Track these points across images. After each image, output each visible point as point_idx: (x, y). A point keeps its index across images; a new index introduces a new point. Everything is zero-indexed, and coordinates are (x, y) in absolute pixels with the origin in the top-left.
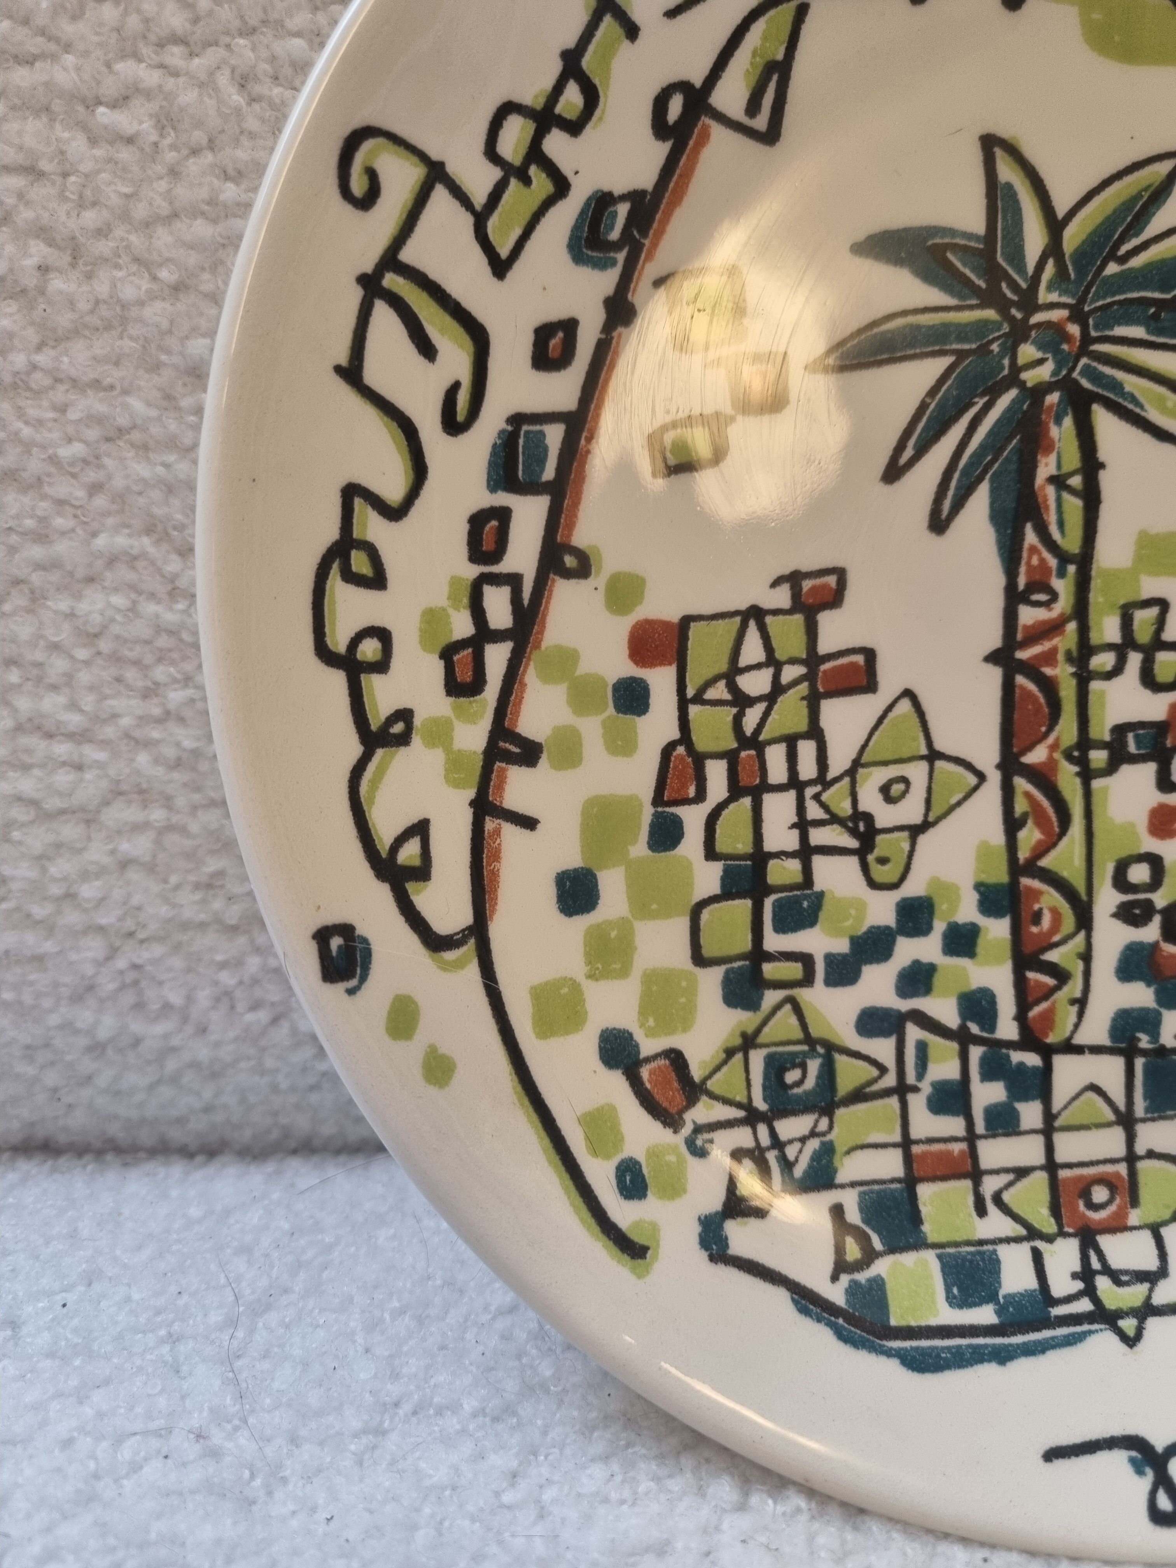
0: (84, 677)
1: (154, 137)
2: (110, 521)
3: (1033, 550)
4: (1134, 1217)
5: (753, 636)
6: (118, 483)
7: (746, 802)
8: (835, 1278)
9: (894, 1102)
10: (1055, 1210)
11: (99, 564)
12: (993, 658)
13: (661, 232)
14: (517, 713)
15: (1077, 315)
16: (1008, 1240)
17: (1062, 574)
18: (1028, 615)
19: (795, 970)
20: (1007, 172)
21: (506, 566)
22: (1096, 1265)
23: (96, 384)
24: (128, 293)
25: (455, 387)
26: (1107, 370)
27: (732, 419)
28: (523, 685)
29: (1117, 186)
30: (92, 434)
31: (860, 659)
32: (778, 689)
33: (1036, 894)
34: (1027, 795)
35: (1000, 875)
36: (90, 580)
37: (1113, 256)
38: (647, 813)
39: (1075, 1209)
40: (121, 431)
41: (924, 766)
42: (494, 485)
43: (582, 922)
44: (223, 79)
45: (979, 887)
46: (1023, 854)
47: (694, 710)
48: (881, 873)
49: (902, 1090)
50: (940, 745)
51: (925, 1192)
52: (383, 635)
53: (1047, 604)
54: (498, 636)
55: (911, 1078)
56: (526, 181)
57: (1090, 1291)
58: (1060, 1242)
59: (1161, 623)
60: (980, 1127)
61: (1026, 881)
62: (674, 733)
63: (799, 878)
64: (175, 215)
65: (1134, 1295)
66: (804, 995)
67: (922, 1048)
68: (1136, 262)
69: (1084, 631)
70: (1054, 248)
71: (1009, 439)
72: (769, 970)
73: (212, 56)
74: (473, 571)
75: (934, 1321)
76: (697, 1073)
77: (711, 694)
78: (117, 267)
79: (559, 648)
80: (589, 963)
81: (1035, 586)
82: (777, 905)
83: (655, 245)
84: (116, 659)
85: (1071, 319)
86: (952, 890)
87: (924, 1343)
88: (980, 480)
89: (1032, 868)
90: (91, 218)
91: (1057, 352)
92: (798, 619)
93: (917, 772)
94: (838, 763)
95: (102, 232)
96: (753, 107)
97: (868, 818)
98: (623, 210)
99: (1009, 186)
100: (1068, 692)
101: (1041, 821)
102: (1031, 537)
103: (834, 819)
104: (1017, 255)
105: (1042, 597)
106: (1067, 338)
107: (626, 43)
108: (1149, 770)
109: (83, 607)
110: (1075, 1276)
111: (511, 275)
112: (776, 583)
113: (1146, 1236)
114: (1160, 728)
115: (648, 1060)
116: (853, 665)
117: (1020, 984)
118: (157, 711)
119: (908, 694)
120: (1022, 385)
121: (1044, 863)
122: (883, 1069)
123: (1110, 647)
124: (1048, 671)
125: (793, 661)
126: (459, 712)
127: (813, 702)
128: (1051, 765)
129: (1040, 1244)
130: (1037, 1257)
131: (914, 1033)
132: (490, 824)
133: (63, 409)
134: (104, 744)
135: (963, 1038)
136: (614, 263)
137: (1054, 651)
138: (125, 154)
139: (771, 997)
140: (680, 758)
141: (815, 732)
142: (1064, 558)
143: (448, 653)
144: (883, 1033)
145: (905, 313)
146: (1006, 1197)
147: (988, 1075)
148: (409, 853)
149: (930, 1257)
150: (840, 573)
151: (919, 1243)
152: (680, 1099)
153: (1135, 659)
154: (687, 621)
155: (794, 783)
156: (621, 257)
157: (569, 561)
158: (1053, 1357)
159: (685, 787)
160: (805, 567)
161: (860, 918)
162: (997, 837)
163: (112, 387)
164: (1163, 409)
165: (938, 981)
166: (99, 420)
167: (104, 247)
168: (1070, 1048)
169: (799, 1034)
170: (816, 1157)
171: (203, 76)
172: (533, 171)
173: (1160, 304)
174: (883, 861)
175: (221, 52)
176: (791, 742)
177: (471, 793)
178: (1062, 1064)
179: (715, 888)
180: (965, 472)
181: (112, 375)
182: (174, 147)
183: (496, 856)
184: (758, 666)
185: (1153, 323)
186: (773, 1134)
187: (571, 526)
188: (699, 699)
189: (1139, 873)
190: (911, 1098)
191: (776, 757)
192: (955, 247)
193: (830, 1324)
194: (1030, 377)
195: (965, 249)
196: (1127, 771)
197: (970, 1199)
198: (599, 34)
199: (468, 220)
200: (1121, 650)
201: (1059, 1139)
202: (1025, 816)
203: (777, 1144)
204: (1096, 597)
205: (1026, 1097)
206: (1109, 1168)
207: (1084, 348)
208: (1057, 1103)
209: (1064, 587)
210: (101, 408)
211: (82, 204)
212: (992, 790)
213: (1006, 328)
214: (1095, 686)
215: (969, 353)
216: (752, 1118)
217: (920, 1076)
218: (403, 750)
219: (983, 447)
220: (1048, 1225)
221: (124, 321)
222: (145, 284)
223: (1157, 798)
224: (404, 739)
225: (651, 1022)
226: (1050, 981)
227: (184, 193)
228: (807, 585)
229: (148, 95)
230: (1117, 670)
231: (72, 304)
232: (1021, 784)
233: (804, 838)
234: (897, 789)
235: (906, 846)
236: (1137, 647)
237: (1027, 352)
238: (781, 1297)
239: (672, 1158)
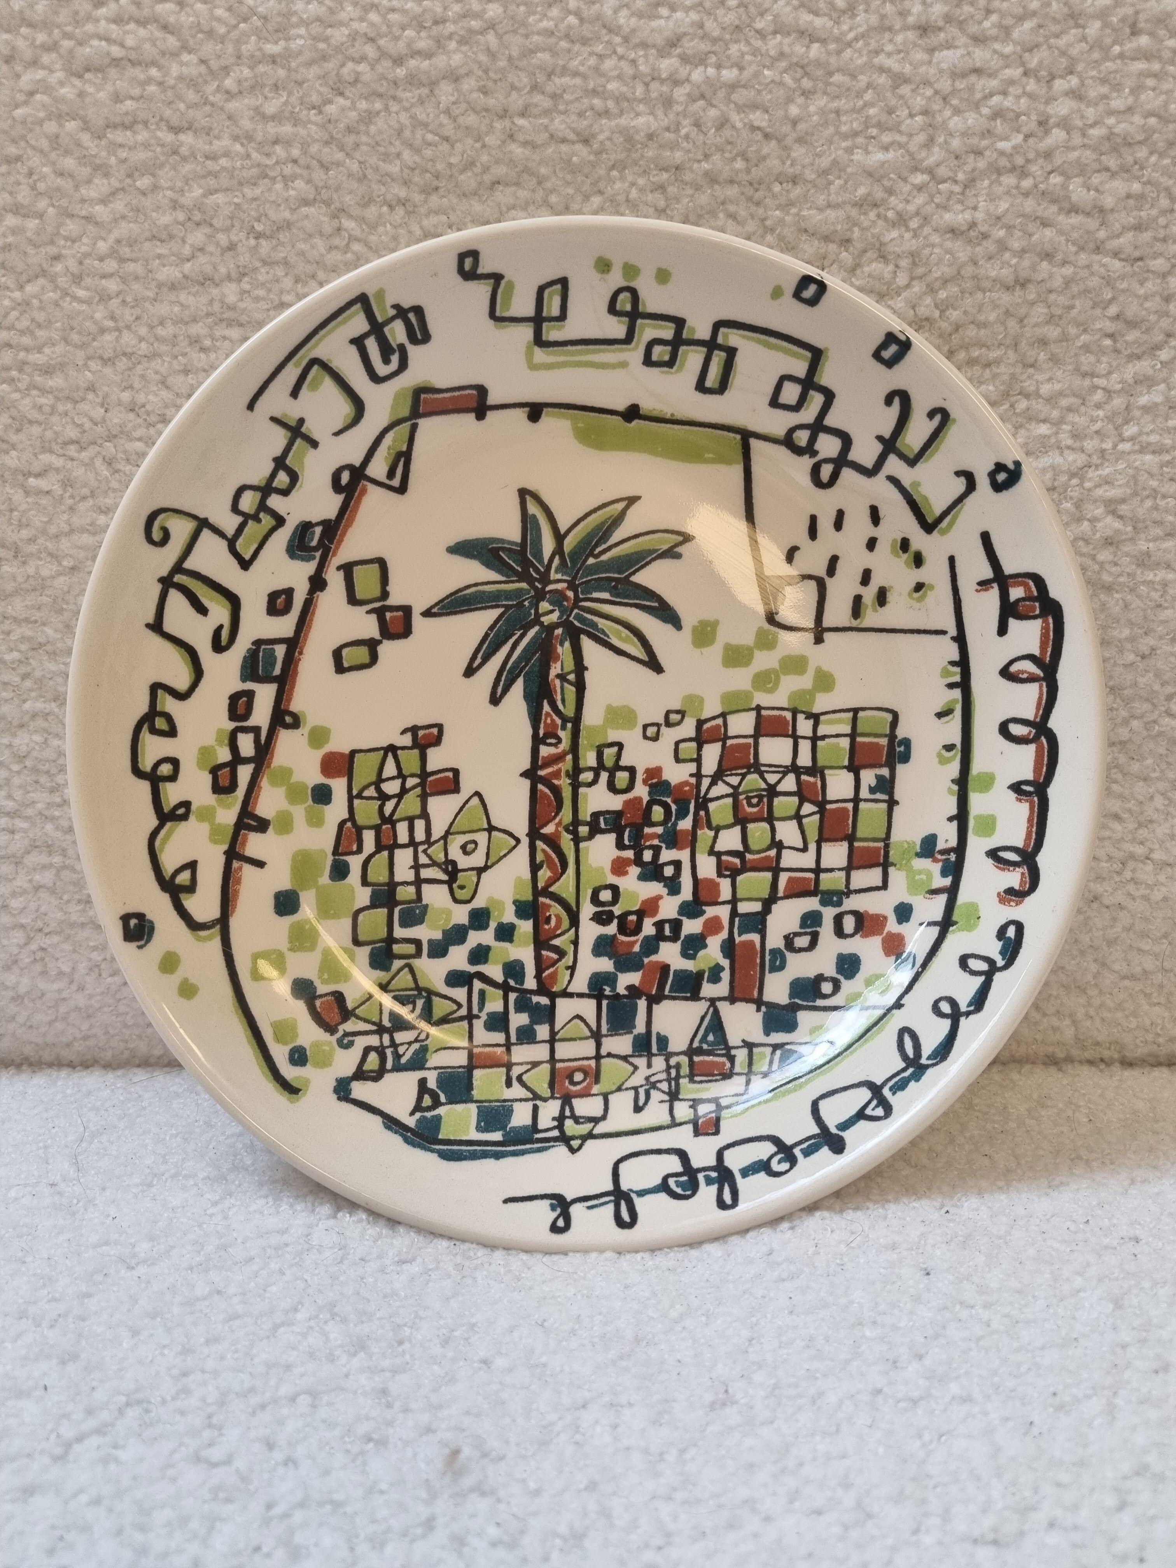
0: (17, 781)
1: (60, 492)
2: (33, 694)
3: (548, 714)
4: (595, 1089)
5: (390, 761)
6: (38, 674)
7: (385, 853)
8: (412, 1114)
9: (465, 1024)
10: (552, 1085)
11: (26, 718)
12: (525, 774)
13: (340, 541)
14: (256, 803)
15: (572, 586)
16: (521, 1100)
17: (564, 728)
18: (545, 751)
19: (411, 949)
20: (533, 509)
21: (251, 722)
22: (568, 1113)
23: (27, 620)
24: (45, 572)
25: (221, 627)
26: (589, 616)
27: (379, 642)
28: (260, 788)
29: (594, 516)
30: (23, 647)
31: (450, 774)
32: (404, 791)
33: (549, 907)
34: (543, 851)
35: (528, 896)
36: (22, 726)
37: (591, 554)
38: (330, 859)
39: (563, 1084)
40: (41, 645)
41: (485, 834)
42: (244, 678)
43: (289, 920)
44: (98, 462)
45: (515, 902)
46: (541, 885)
47: (356, 802)
48: (460, 894)
49: (470, 1017)
50: (494, 823)
51: (477, 1073)
52: (175, 762)
53: (555, 745)
54: (246, 761)
55: (475, 1011)
56: (259, 521)
57: (560, 1127)
58: (551, 1101)
59: (619, 756)
60: (513, 1039)
61: (542, 900)
62: (346, 815)
63: (414, 897)
64: (72, 531)
65: (585, 1128)
66: (416, 963)
67: (482, 993)
68: (604, 557)
69: (576, 759)
70: (559, 550)
71: (534, 654)
72: (396, 948)
73: (92, 450)
74: (233, 725)
75: (464, 1138)
76: (350, 1005)
77: (366, 793)
78: (40, 559)
79: (281, 767)
80: (290, 942)
81: (547, 735)
82: (401, 912)
83: (337, 548)
84: (35, 770)
85: (568, 588)
86: (501, 904)
87: (455, 1148)
88: (518, 676)
89: (545, 892)
90: (25, 533)
91: (560, 606)
92: (416, 752)
93: (482, 838)
94: (438, 831)
95: (32, 540)
96: (391, 474)
97: (454, 863)
98: (318, 530)
99: (534, 516)
100: (567, 793)
101: (552, 865)
102: (546, 708)
103: (434, 864)
104: (538, 554)
105: (553, 741)
106: (566, 598)
107: (312, 451)
108: (612, 837)
109: (16, 742)
110: (554, 1119)
111: (252, 568)
112: (403, 732)
113: (600, 1100)
114: (618, 814)
115: (321, 996)
116: (447, 778)
117: (538, 958)
118: (58, 800)
119: (477, 794)
120: (541, 624)
121: (552, 889)
122: (460, 1006)
123: (590, 769)
124: (556, 782)
125: (413, 775)
126: (221, 803)
127: (424, 798)
128: (557, 834)
129: (538, 1102)
130: (535, 1109)
131: (477, 985)
132: (236, 864)
133: (8, 633)
134: (27, 818)
135: (505, 988)
136: (314, 558)
137: (559, 771)
138: (44, 501)
139: (397, 964)
140: (349, 829)
141: (425, 815)
142: (565, 720)
143: (214, 771)
144: (461, 985)
145: (476, 585)
146: (524, 1077)
147: (519, 1009)
148: (184, 878)
149: (473, 1108)
150: (440, 727)
151: (469, 1100)
152: (337, 1018)
153: (604, 776)
154: (353, 753)
155: (412, 843)
156: (318, 554)
157: (288, 719)
158: (527, 1157)
159: (351, 845)
160: (420, 723)
161: (448, 919)
162: (527, 875)
163: (36, 622)
164: (620, 638)
165: (491, 955)
166: (28, 639)
167: (33, 548)
168: (565, 994)
169: (413, 985)
170: (416, 1053)
171: (87, 460)
172: (262, 515)
173: (617, 580)
174: (462, 887)
175: (97, 448)
176: (411, 820)
177: (225, 847)
178: (560, 1002)
179: (367, 902)
180: (509, 672)
181: (37, 615)
182: (72, 497)
183: (238, 881)
184: (393, 778)
185: (614, 591)
186: (392, 1040)
187: (289, 700)
188: (359, 796)
189: (606, 896)
190: (475, 1021)
191: (402, 830)
192: (503, 549)
193: (402, 1135)
194: (546, 620)
195: (510, 550)
196: (599, 837)
197: (504, 1078)
198: (294, 448)
199: (224, 544)
200: (597, 771)
201: (558, 1046)
202: (542, 862)
203: (394, 1045)
204: (583, 741)
205: (540, 1023)
206: (585, 1063)
207: (576, 605)
208: (558, 1026)
209: (565, 735)
210: (29, 633)
211: (20, 526)
212: (523, 849)
213: (532, 593)
214: (582, 790)
215: (511, 606)
216: (381, 1030)
217: (481, 1009)
218: (183, 823)
219: (520, 658)
220: (547, 1093)
221: (43, 587)
222: (55, 568)
223: (617, 853)
224: (185, 817)
225: (326, 976)
226: (555, 956)
227: (76, 521)
228: (421, 733)
229: (57, 470)
230: (595, 781)
231: (14, 578)
232: (540, 844)
233: (417, 874)
234: (470, 847)
235: (475, 879)
236: (605, 769)
237: (544, 606)
238: (378, 1120)
239: (327, 1048)
